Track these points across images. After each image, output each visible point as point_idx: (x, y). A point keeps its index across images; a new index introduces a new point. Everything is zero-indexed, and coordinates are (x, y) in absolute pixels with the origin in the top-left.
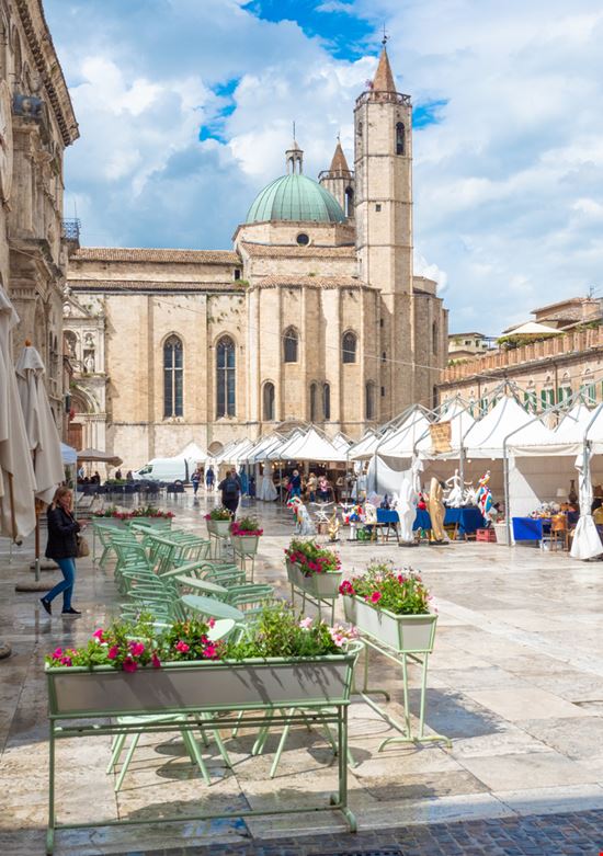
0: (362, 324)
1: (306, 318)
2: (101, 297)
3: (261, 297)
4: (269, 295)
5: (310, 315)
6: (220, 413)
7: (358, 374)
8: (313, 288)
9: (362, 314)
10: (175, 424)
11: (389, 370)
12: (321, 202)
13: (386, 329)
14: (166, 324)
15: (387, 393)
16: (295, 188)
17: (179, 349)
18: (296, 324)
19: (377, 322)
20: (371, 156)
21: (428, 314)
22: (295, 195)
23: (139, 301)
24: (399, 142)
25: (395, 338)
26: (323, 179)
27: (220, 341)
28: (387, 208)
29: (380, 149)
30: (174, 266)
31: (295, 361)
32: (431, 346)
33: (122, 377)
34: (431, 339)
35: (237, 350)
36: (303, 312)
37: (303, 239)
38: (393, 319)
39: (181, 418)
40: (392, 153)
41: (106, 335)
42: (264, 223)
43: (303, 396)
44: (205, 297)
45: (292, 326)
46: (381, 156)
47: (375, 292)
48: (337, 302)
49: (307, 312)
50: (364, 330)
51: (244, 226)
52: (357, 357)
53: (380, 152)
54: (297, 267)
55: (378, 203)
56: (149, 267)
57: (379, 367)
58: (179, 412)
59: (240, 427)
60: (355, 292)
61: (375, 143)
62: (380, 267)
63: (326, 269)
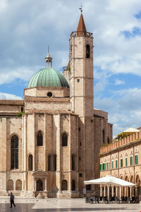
0: (70, 130)
1: (46, 127)
3: (28, 118)
4: (31, 117)
5: (48, 126)
6: (12, 168)
7: (68, 151)
8: (49, 114)
9: (70, 125)
11: (82, 149)
12: (58, 79)
13: (81, 132)
15: (82, 159)
16: (48, 73)
18: (41, 129)
19: (77, 129)
20: (75, 59)
21: (100, 125)
22: (47, 76)
24: (88, 53)
25: (85, 136)
26: (64, 70)
27: (13, 137)
28: (82, 80)
29: (79, 56)
31: (42, 145)
32: (102, 139)
34: (102, 136)
35: (19, 141)
36: (45, 125)
37: (50, 94)
38: (84, 128)
40: (84, 57)
42: (33, 88)
43: (45, 160)
44: (6, 119)
46: (80, 59)
47: (77, 116)
48: (59, 120)
49: (46, 124)
50: (71, 132)
51: (26, 89)
52: (68, 145)
53: (79, 57)
54: (45, 106)
55: (78, 79)
57: (77, 148)
59: (20, 174)
60: (67, 117)
61: (77, 53)
62: (79, 105)
63: (57, 106)
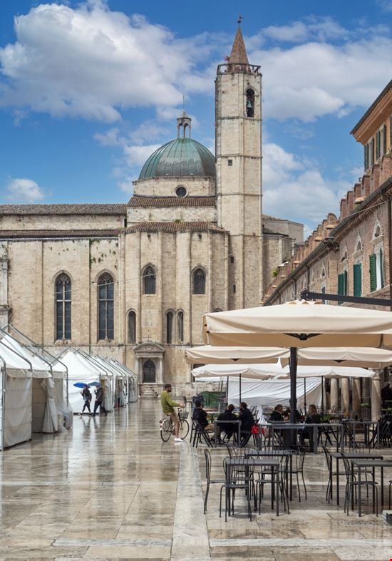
0: (209, 261)
1: (162, 257)
2: (5, 243)
3: (127, 240)
4: (133, 238)
5: (166, 255)
6: (101, 336)
7: (206, 304)
8: (169, 232)
9: (210, 252)
10: (64, 345)
12: (198, 161)
13: (236, 265)
14: (57, 265)
17: (69, 284)
18: (153, 262)
19: (225, 259)
20: (224, 119)
23: (35, 245)
24: (250, 106)
25: (243, 272)
27: (101, 277)
28: (237, 162)
29: (232, 113)
30: (75, 217)
31: (154, 293)
33: (22, 308)
35: (115, 285)
36: (159, 252)
37: (181, 191)
39: (69, 341)
40: (243, 115)
41: (9, 274)
43: (159, 322)
44: (88, 242)
45: (150, 263)
46: (233, 118)
47: (225, 234)
48: (188, 243)
49: (163, 252)
50: (211, 266)
52: (206, 291)
53: (231, 116)
54: (166, 215)
55: (230, 158)
56: (54, 218)
57: (226, 298)
58: (68, 336)
60: (204, 235)
61: (227, 108)
62: (231, 212)
63: (190, 216)
